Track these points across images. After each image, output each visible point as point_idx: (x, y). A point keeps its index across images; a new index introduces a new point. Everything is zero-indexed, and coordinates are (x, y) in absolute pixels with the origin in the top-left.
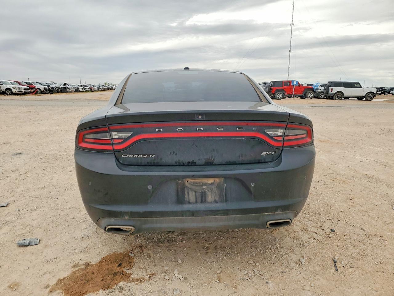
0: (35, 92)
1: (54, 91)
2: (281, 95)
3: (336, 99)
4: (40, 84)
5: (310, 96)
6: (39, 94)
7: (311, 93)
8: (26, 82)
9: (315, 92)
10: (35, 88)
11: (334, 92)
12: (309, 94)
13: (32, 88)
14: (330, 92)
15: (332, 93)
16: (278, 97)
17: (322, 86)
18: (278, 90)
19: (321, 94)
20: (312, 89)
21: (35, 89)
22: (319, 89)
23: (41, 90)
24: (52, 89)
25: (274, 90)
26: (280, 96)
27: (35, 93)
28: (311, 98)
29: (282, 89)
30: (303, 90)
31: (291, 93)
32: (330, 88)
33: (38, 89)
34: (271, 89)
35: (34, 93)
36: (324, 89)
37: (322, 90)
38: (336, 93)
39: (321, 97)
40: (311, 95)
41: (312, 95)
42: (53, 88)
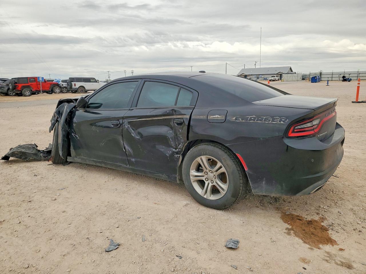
2: (28, 91)
3: (80, 93)
5: (57, 92)
7: (58, 89)
9: (60, 87)
11: (77, 87)
12: (56, 89)
14: (73, 87)
15: (76, 87)
16: (26, 94)
17: (63, 81)
18: (24, 87)
19: (64, 89)
20: (57, 85)
22: (61, 84)
25: (20, 87)
26: (28, 93)
28: (59, 93)
29: (29, 86)
30: (49, 85)
31: (38, 90)
32: (73, 83)
34: (15, 86)
36: (68, 85)
37: (64, 86)
38: (79, 88)
39: (64, 91)
40: (57, 90)
41: (59, 90)
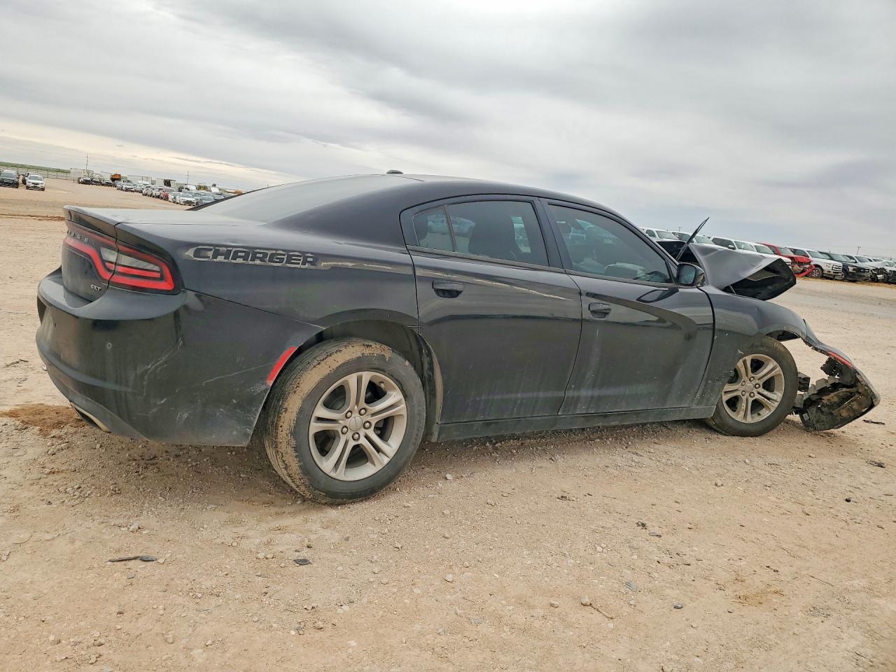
0: (805, 274)
1: (860, 276)
4: (830, 256)
6: (816, 278)
8: (794, 248)
10: (809, 263)
13: (800, 264)
21: (808, 266)
23: (822, 270)
24: (854, 270)
27: (806, 276)
33: (817, 266)
35: (802, 275)
42: (859, 270)
